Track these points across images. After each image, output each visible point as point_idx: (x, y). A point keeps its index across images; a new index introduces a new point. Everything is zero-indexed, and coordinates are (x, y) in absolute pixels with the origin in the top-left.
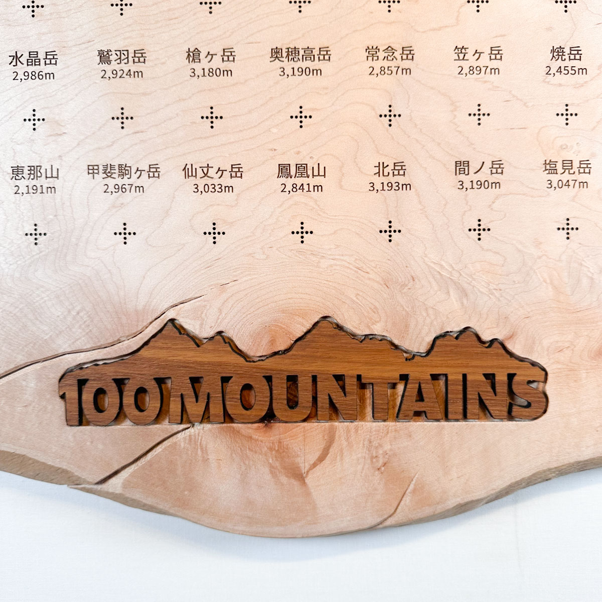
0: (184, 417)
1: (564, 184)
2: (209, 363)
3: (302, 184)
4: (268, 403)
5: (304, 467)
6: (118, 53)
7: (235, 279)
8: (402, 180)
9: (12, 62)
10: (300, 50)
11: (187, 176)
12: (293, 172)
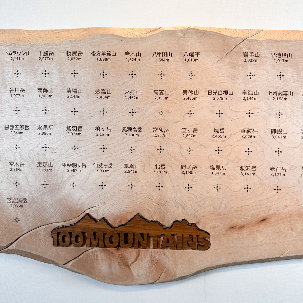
0: (91, 245)
1: (217, 173)
2: (99, 228)
3: (132, 171)
4: (118, 242)
5: (130, 263)
6: (73, 127)
7: (109, 200)
8: (164, 170)
9: (38, 129)
10: (132, 128)
11: (94, 167)
12: (129, 166)
